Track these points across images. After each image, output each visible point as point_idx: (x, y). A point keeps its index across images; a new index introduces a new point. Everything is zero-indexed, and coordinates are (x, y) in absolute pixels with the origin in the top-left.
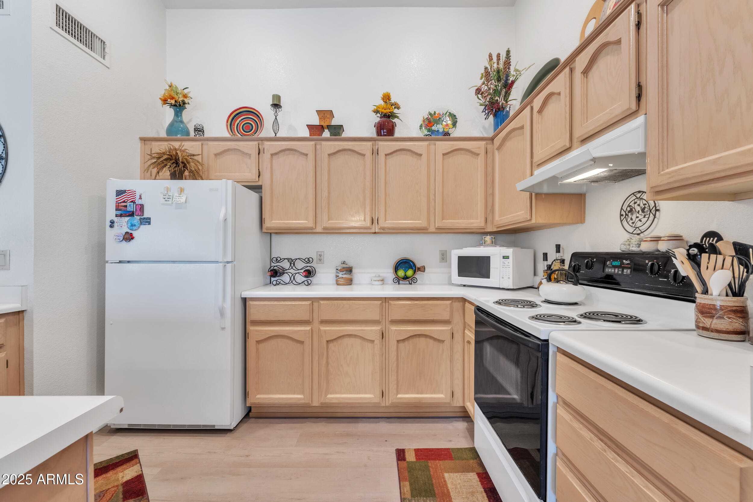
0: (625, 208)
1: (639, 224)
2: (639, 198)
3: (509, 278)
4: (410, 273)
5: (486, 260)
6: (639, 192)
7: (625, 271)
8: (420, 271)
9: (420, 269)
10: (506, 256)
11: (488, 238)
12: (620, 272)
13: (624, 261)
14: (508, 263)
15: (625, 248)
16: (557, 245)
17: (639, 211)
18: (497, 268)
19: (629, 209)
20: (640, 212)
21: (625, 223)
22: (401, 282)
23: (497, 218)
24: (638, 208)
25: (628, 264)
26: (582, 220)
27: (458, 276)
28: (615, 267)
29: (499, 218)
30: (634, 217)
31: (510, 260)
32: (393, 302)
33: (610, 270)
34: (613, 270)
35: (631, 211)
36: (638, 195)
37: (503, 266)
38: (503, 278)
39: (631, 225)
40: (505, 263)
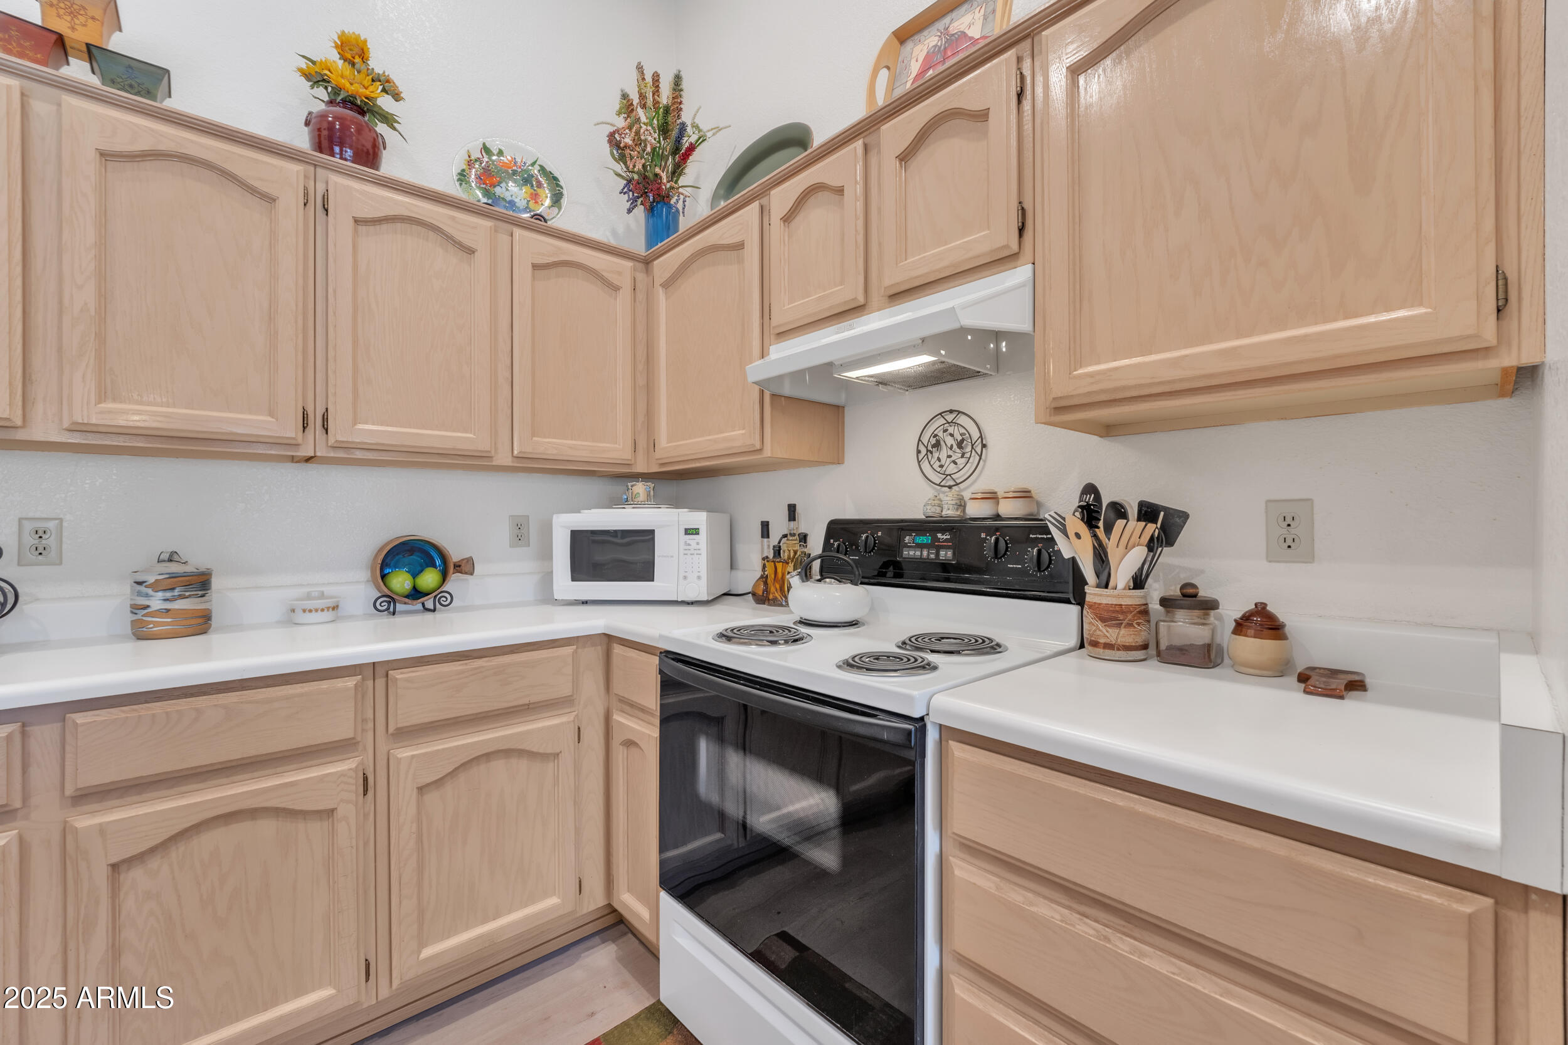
0: (925, 440)
1: (952, 468)
2: (952, 422)
3: (699, 578)
4: (429, 578)
5: (645, 538)
6: (951, 411)
7: (942, 553)
8: (461, 573)
9: (460, 566)
10: (693, 529)
11: (640, 489)
12: (932, 556)
13: (939, 535)
14: (698, 544)
15: (933, 511)
16: (790, 506)
17: (952, 446)
18: (672, 557)
19: (933, 441)
20: (955, 447)
21: (925, 465)
22: (399, 607)
23: (663, 442)
24: (950, 441)
25: (946, 540)
26: (838, 459)
27: (572, 581)
28: (921, 546)
29: (668, 443)
30: (943, 456)
31: (703, 537)
32: (402, 673)
33: (912, 553)
34: (918, 553)
35: (937, 445)
36: (950, 417)
37: (686, 552)
38: (685, 578)
39: (939, 469)
40: (689, 545)
